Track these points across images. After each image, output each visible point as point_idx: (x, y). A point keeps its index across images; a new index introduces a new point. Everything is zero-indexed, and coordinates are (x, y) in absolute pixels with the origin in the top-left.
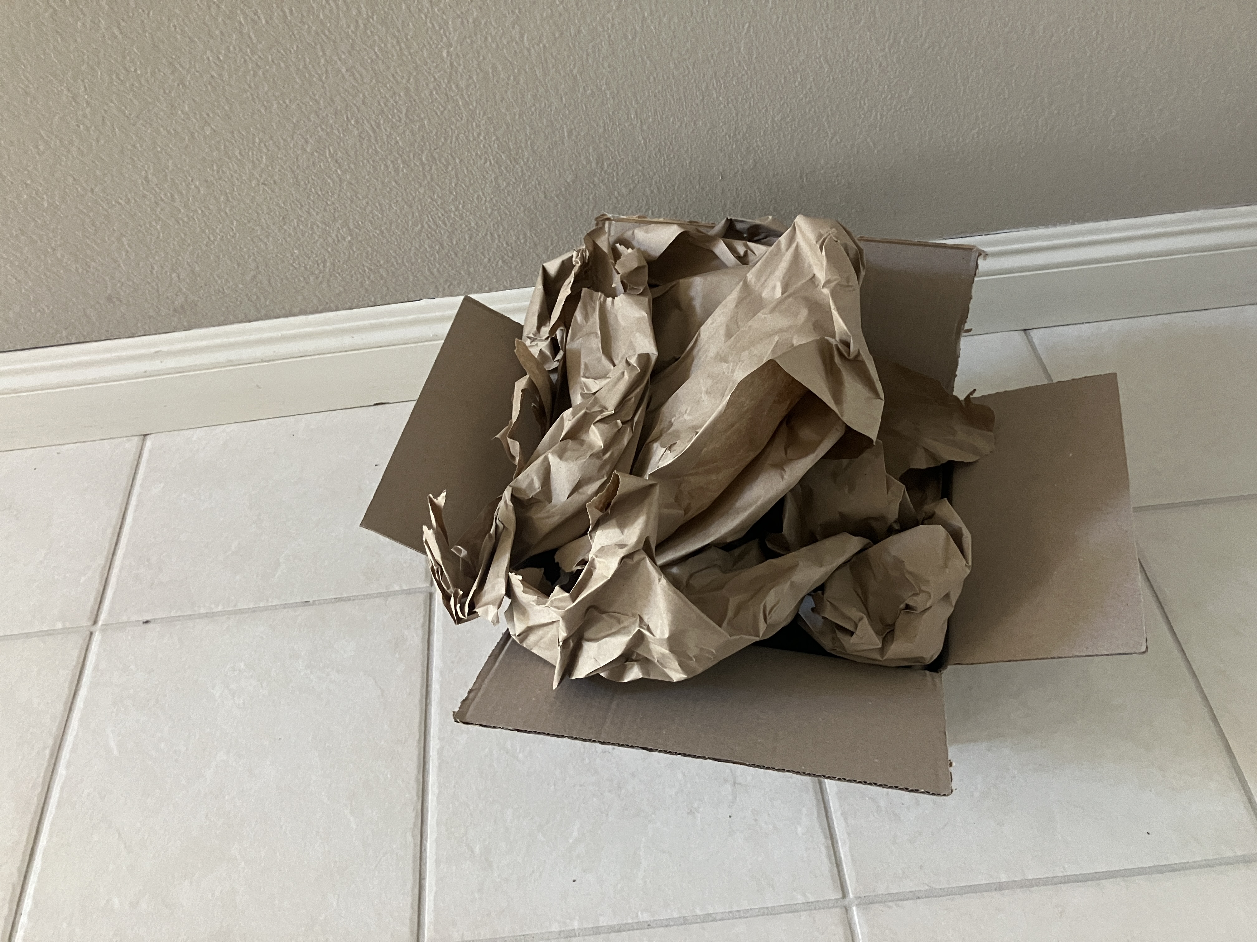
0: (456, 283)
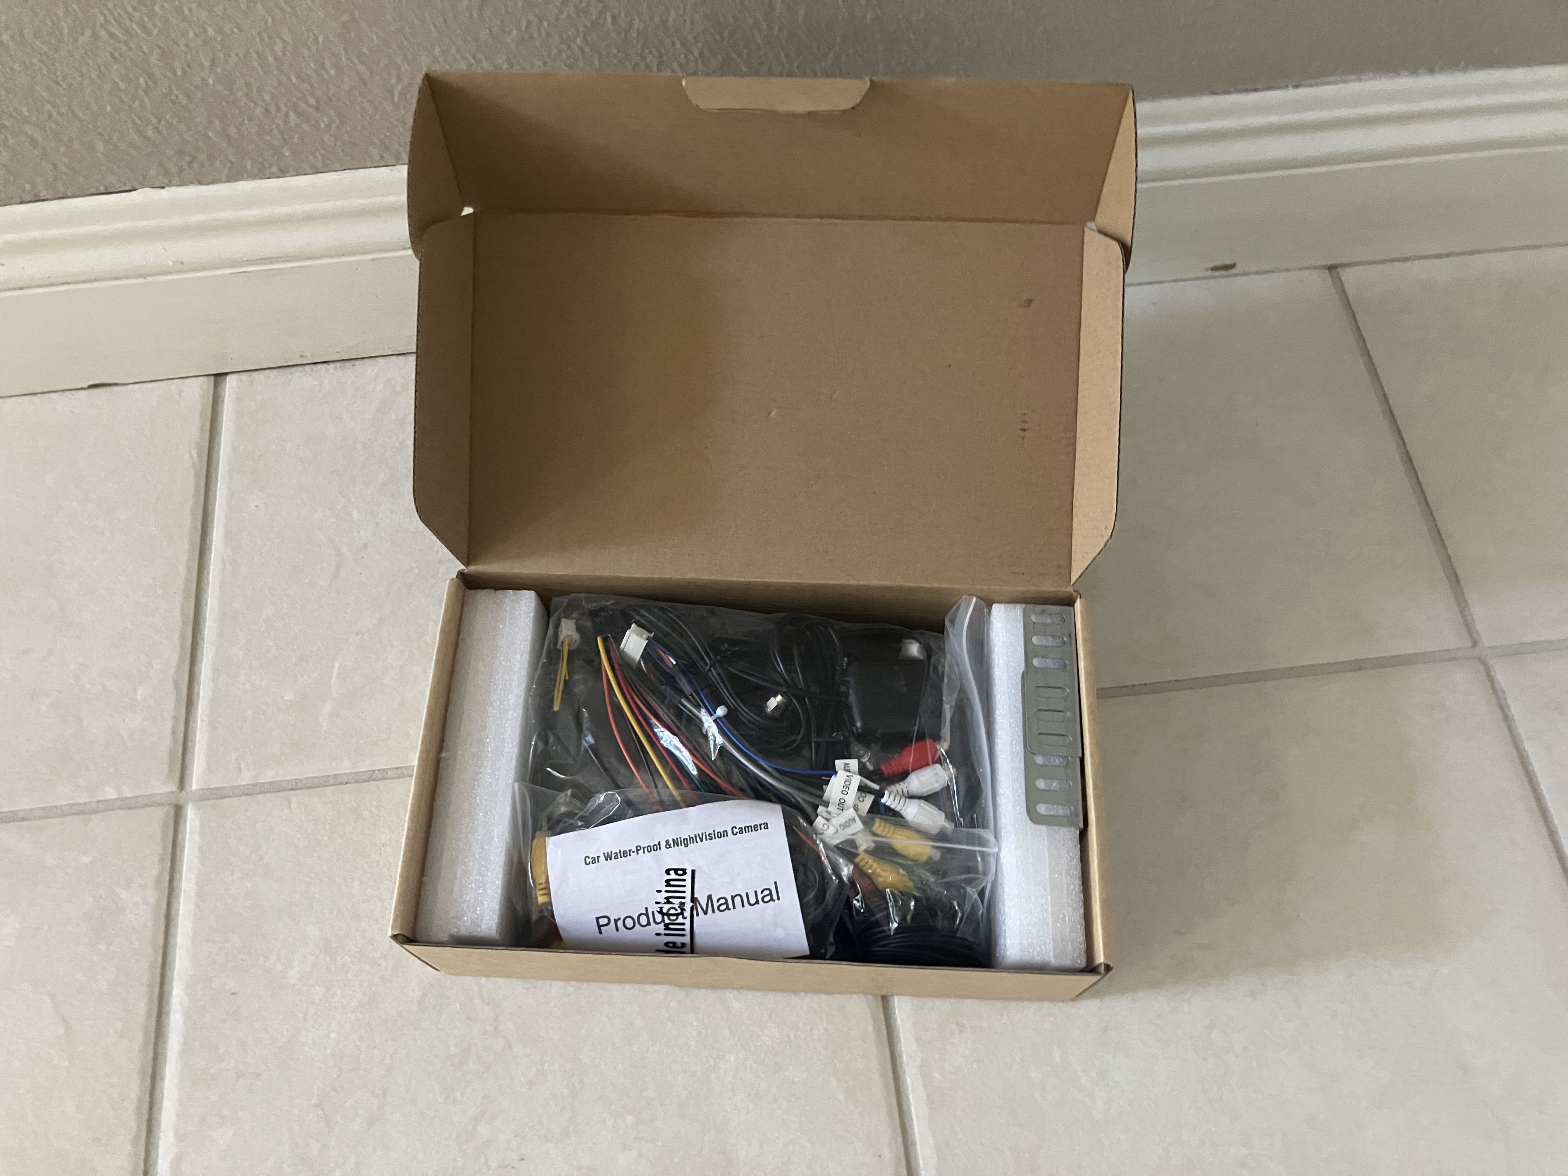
0: (202, 157)
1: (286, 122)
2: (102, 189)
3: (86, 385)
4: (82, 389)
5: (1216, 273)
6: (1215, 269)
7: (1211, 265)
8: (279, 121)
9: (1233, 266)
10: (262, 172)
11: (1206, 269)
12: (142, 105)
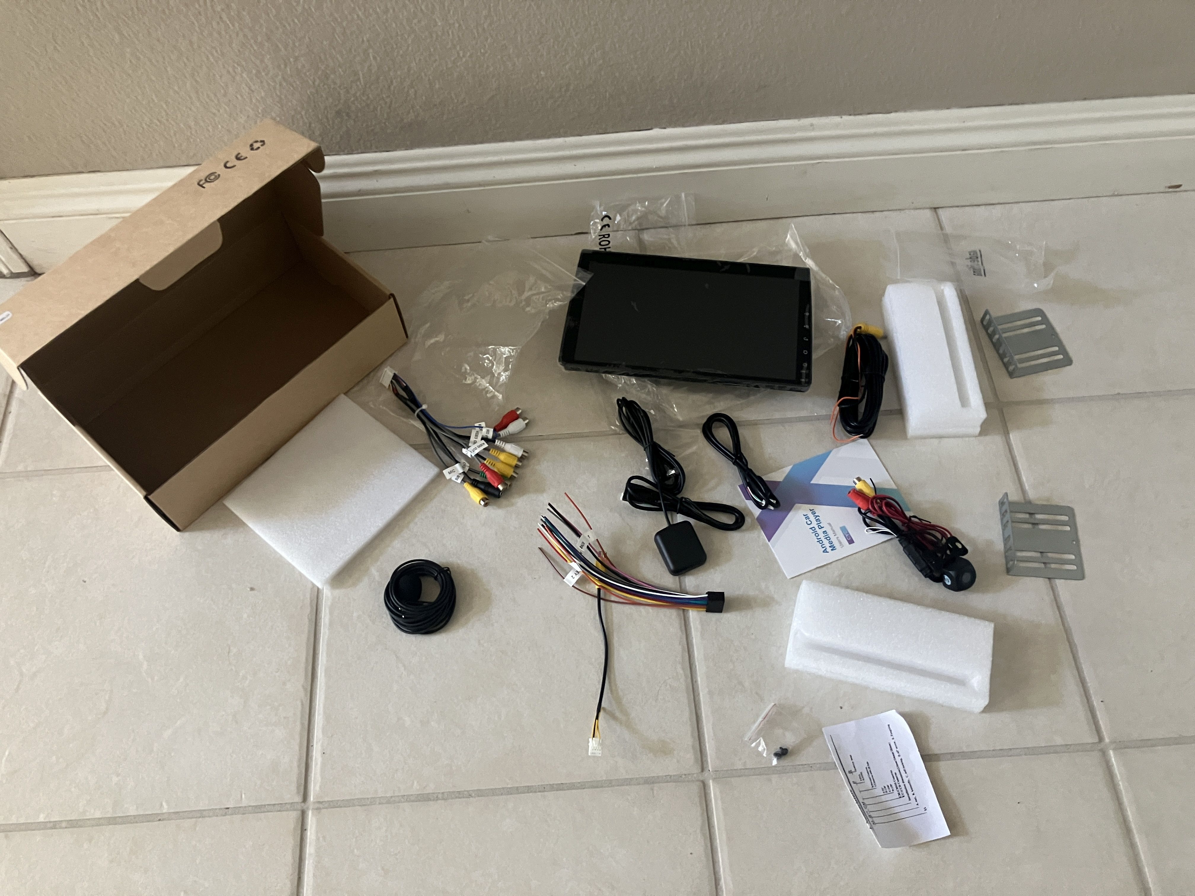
0: (691, 113)
3: (574, 233)
4: (572, 235)
5: (1171, 190)
6: (1170, 187)
7: (1169, 185)
9: (1180, 186)
10: (714, 121)
11: (1166, 187)
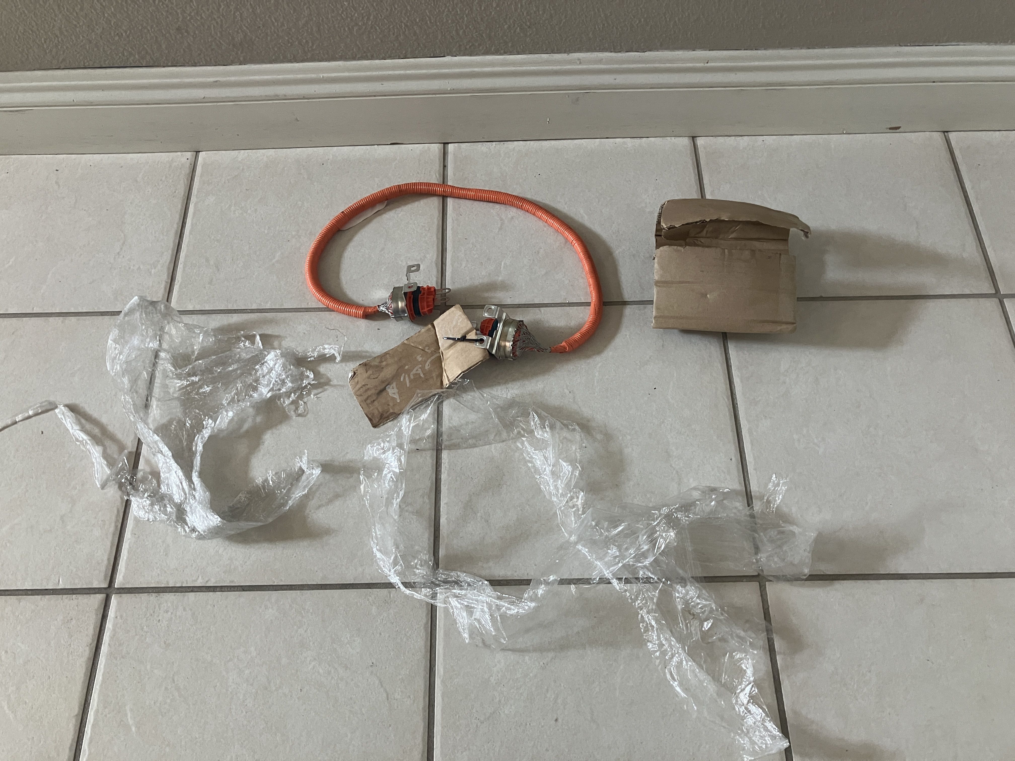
1: (515, 32)
2: (432, 56)
5: (891, 131)
6: (890, 129)
7: (890, 127)
8: (512, 32)
9: (899, 128)
10: (497, 52)
11: (887, 129)
12: (463, 22)
